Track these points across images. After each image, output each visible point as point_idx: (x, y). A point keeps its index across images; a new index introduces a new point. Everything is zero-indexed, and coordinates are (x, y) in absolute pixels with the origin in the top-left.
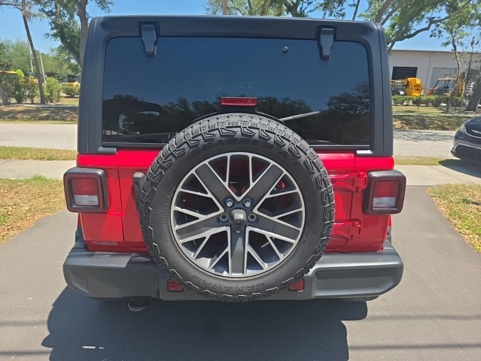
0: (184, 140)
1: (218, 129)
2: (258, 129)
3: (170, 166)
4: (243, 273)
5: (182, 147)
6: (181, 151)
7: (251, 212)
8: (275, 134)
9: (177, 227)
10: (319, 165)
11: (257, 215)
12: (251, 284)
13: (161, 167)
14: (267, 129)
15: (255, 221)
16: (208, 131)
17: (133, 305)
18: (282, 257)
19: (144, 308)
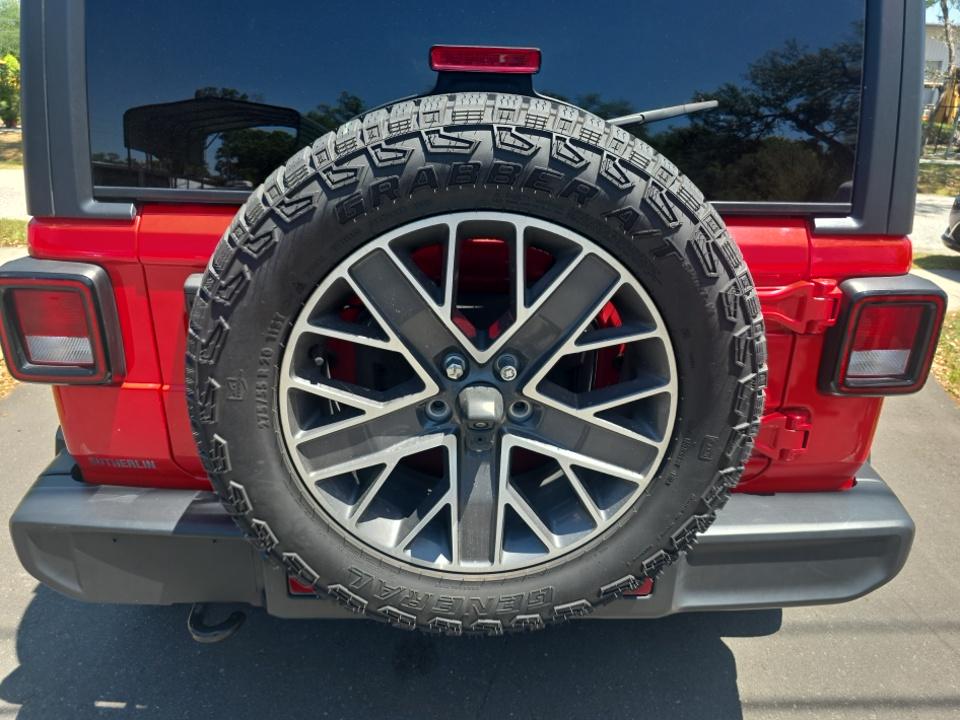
0: (310, 171)
1: (418, 134)
2: (549, 135)
3: (269, 253)
4: (492, 560)
5: (303, 193)
6: (300, 205)
7: (516, 395)
8: (600, 152)
9: (301, 436)
10: (733, 254)
11: (535, 404)
12: (514, 591)
13: (240, 255)
14: (576, 136)
15: (527, 419)
16: (388, 142)
17: (199, 624)
18: (602, 519)
19: (228, 633)
